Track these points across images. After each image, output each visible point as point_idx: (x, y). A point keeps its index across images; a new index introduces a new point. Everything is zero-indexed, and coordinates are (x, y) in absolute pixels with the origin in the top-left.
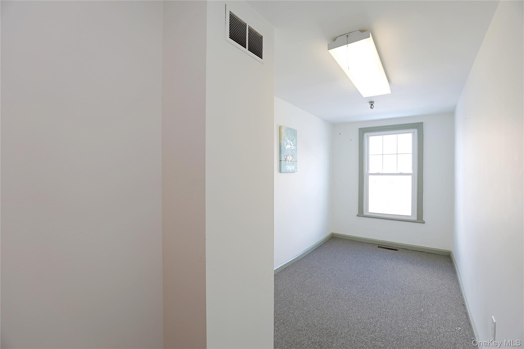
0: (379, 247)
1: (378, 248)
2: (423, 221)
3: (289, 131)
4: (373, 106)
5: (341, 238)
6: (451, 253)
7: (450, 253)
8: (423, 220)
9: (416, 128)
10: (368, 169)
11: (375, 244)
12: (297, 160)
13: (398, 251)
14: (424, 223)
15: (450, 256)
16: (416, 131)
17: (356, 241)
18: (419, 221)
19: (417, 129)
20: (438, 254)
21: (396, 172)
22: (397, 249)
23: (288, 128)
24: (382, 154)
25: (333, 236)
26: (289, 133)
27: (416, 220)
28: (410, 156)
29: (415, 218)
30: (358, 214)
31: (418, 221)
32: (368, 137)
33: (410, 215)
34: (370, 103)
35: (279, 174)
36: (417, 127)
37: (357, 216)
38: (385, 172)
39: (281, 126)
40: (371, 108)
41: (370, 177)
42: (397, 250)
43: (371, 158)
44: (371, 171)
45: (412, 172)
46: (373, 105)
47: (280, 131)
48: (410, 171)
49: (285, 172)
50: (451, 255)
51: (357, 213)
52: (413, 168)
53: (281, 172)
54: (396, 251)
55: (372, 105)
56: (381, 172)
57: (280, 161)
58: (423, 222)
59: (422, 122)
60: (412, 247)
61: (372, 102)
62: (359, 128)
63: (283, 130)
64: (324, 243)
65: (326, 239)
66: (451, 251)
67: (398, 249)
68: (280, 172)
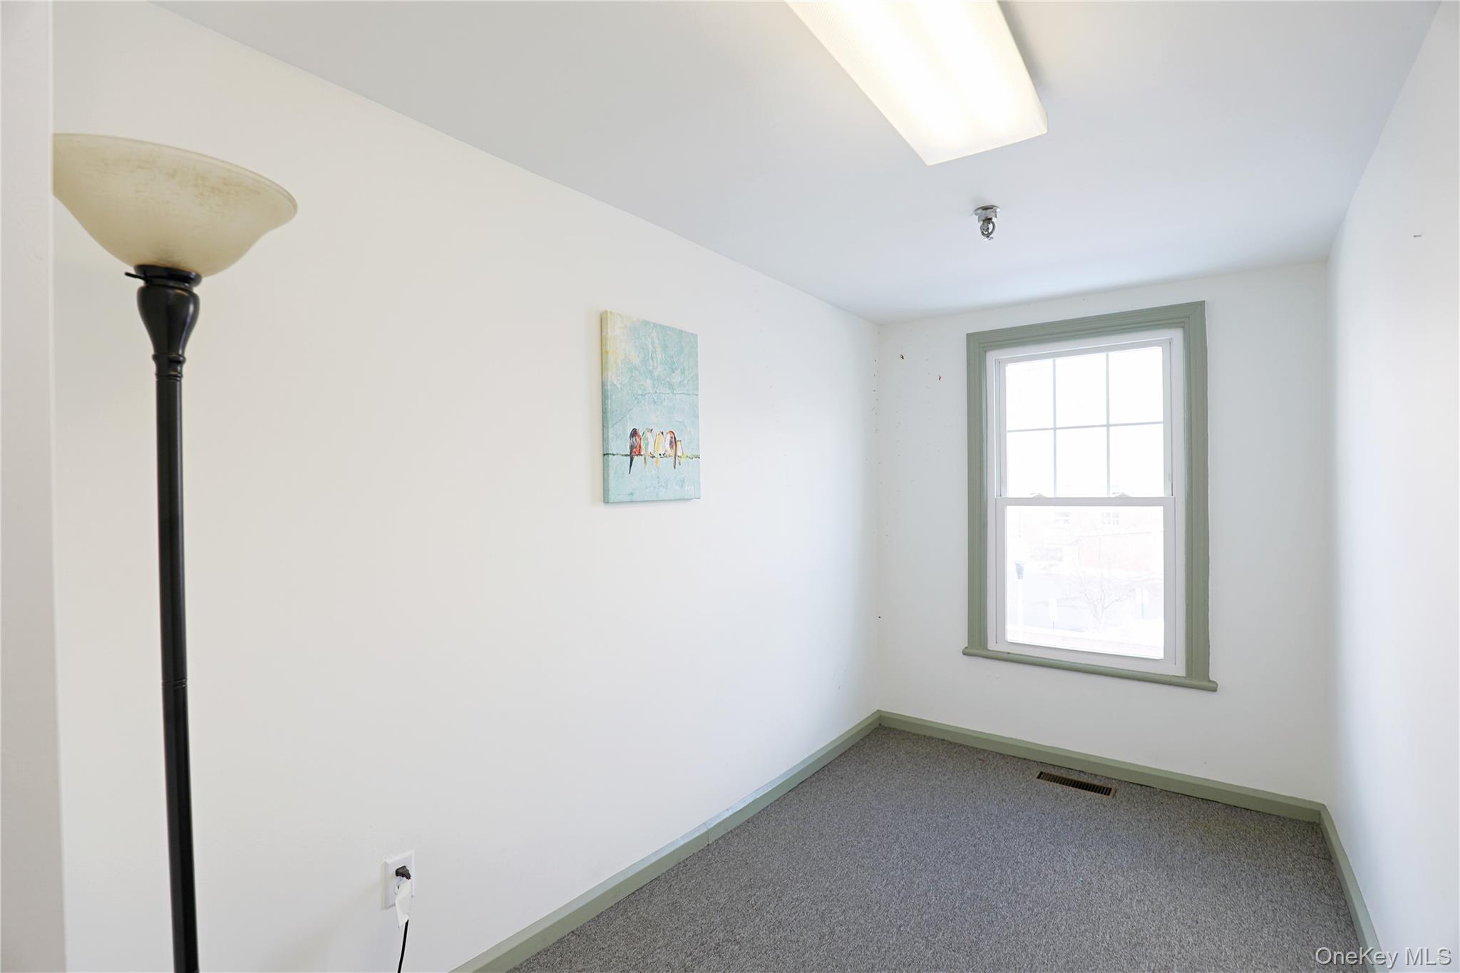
0: (1041, 773)
1: (1037, 780)
2: (1210, 681)
3: (654, 334)
4: (991, 226)
5: (908, 733)
6: (1323, 815)
7: (1319, 813)
8: (1211, 679)
9: (1176, 327)
10: (1003, 481)
11: (1030, 761)
12: (696, 454)
13: (1114, 796)
14: (1212, 688)
15: (1319, 824)
16: (1176, 336)
17: (961, 745)
18: (1194, 682)
19: (1183, 327)
20: (1273, 815)
21: (1102, 493)
22: (1109, 786)
23: (646, 323)
24: (1052, 427)
25: (880, 725)
26: (653, 343)
27: (1184, 675)
28: (1158, 433)
29: (1179, 670)
30: (966, 648)
31: (1187, 681)
32: (1000, 364)
33: (1159, 654)
34: (979, 211)
35: (602, 507)
36: (1183, 322)
37: (964, 654)
38: (1062, 493)
39: (607, 311)
40: (983, 234)
41: (1012, 512)
42: (1105, 791)
43: (1012, 441)
44: (1013, 491)
45: (1165, 493)
46: (994, 220)
47: (604, 334)
48: (1157, 488)
49: (628, 498)
50: (1327, 823)
51: (964, 643)
52: (1170, 477)
53: (608, 503)
54: (1105, 797)
55: (988, 220)
56: (1049, 494)
57: (604, 455)
58: (1211, 685)
59: (1202, 299)
60: (1168, 778)
61: (985, 208)
62: (967, 334)
63: (616, 331)
64: (840, 756)
65: (852, 737)
66: (1324, 806)
67: (1114, 786)
68: (606, 501)
